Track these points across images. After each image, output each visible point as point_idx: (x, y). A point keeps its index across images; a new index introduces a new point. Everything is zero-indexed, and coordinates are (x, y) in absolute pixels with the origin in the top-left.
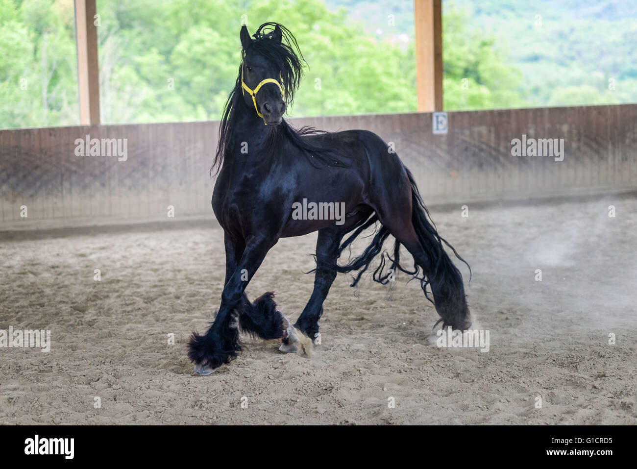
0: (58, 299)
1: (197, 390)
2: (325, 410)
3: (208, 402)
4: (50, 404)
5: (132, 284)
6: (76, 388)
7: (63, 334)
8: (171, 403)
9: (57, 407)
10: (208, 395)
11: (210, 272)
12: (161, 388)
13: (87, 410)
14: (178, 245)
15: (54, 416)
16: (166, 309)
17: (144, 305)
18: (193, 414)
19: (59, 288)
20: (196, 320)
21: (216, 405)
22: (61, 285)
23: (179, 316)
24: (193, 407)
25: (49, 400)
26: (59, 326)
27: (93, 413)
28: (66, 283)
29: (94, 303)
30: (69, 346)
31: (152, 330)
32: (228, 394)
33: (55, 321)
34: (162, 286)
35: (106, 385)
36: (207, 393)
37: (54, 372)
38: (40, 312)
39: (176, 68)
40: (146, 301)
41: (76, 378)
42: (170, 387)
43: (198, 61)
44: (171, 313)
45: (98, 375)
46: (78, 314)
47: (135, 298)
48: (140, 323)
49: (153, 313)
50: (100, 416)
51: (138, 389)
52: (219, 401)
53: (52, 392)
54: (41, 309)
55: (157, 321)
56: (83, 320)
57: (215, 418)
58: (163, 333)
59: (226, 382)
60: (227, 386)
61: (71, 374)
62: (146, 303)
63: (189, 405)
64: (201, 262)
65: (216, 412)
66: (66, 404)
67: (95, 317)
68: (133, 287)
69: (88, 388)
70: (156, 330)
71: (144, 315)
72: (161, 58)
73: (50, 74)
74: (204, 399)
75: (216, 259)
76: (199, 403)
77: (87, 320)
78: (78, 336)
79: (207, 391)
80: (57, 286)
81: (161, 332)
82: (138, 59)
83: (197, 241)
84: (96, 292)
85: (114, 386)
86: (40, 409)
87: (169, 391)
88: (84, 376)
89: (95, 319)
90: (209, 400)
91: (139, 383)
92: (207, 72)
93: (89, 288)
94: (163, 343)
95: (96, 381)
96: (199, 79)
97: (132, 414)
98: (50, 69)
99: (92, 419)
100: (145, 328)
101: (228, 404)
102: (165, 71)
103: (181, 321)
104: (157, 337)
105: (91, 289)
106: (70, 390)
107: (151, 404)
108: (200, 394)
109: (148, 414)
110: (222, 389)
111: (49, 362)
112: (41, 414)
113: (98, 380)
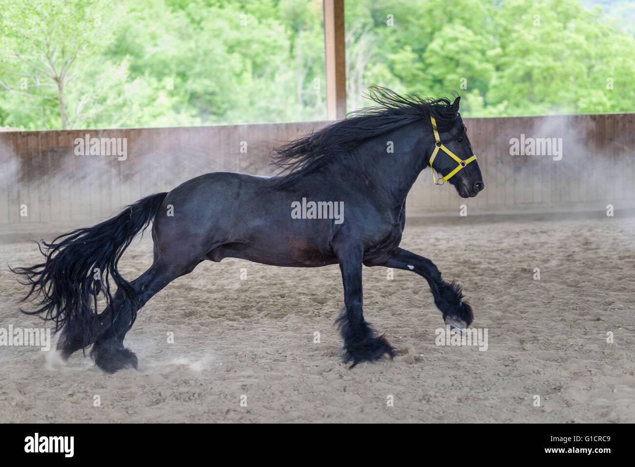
0: (299, 291)
1: (426, 384)
2: (552, 409)
3: (435, 397)
4: (281, 392)
5: (372, 278)
6: (308, 378)
7: (300, 325)
8: (400, 396)
9: (288, 395)
10: (436, 390)
11: (450, 269)
12: (391, 381)
13: (317, 400)
14: (419, 241)
15: (284, 404)
16: (403, 304)
17: (381, 299)
18: (420, 408)
19: (300, 280)
20: (431, 315)
21: (444, 400)
22: (302, 277)
23: (415, 311)
24: (420, 401)
25: (281, 389)
26: (297, 316)
27: (322, 403)
28: (307, 275)
29: (333, 296)
30: (304, 337)
31: (387, 323)
32: (455, 389)
33: (293, 312)
34: (401, 281)
35: (337, 376)
36: (435, 388)
37: (288, 361)
38: (280, 303)
39: (429, 65)
40: (383, 295)
41: (309, 369)
42: (401, 381)
43: (452, 59)
44: (407, 308)
45: (330, 366)
46: (316, 305)
47: (372, 291)
48: (376, 316)
49: (390, 307)
50: (328, 407)
51: (368, 381)
52: (447, 396)
53: (285, 380)
54: (281, 300)
55: (393, 315)
56: (321, 311)
57: (441, 413)
58: (398, 327)
59: (456, 378)
60: (456, 382)
61: (304, 364)
62: (383, 297)
63: (417, 399)
64: (441, 259)
65: (443, 406)
66: (296, 393)
67: (333, 310)
68: (372, 281)
69: (319, 379)
70: (391, 324)
71: (380, 309)
72: (415, 56)
73: (306, 71)
74: (432, 393)
75: (457, 256)
76: (427, 397)
77: (325, 311)
78: (315, 327)
79: (436, 386)
80: (299, 278)
81: (396, 326)
82: (391, 57)
83: (439, 237)
84: (335, 285)
85: (345, 377)
86: (272, 397)
87: (399, 384)
88: (317, 366)
89: (332, 312)
90: (437, 394)
91: (370, 376)
92: (460, 70)
93: (329, 281)
94: (397, 337)
95: (328, 372)
96: (451, 77)
97: (360, 406)
98: (305, 66)
99: (320, 409)
100: (381, 321)
101: (455, 399)
102: (418, 69)
103: (416, 316)
104: (391, 331)
105: (331, 282)
106: (301, 380)
107: (379, 397)
108: (429, 389)
109: (376, 406)
110: (451, 384)
111: (284, 351)
112: (272, 402)
113: (330, 370)
